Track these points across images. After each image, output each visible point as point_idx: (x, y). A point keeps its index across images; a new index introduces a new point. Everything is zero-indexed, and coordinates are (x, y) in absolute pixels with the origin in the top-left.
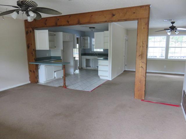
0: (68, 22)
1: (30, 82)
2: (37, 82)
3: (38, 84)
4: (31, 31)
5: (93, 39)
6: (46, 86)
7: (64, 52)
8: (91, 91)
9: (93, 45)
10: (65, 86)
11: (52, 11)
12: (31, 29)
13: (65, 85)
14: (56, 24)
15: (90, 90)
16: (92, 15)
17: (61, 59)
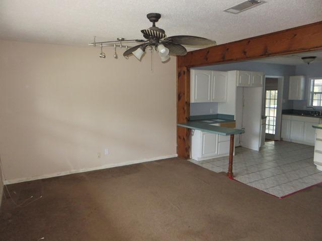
0: (245, 53)
1: (176, 155)
2: (188, 157)
3: (188, 160)
4: (184, 73)
5: (312, 80)
6: (199, 166)
7: (243, 106)
8: (282, 197)
9: (313, 93)
10: (230, 175)
11: (197, 39)
12: (185, 69)
13: (232, 173)
14: (223, 58)
15: (280, 195)
16: (295, 35)
17: (235, 121)
